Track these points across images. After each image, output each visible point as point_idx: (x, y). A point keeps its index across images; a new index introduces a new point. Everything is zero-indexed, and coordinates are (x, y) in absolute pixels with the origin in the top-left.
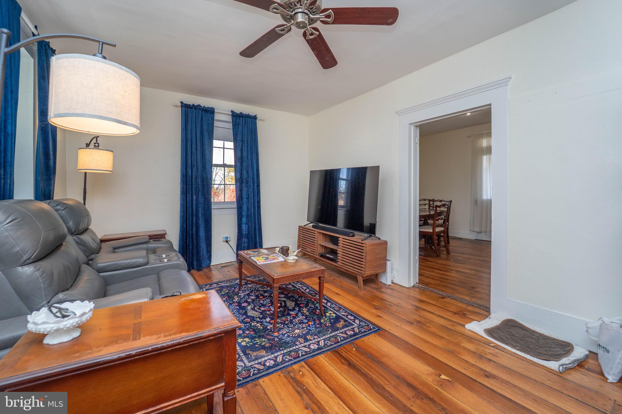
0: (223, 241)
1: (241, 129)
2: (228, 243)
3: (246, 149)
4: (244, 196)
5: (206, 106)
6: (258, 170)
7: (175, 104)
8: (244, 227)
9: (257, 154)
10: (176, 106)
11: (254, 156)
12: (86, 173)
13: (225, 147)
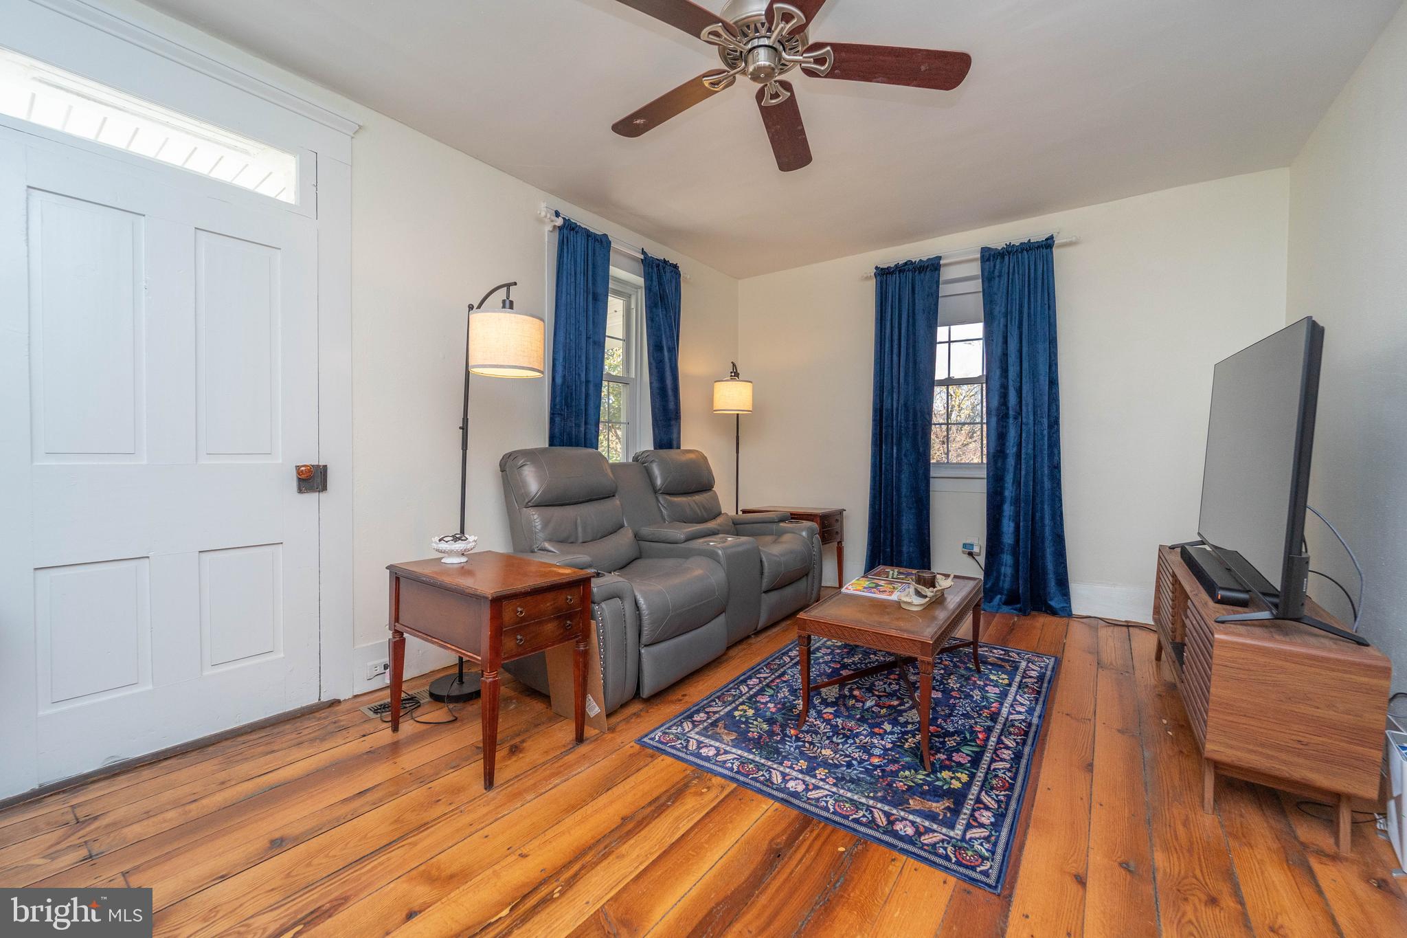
0: (964, 552)
1: (1006, 285)
2: (974, 558)
3: (1015, 333)
4: (1011, 450)
5: (925, 259)
6: (1053, 383)
7: (865, 275)
8: (1008, 527)
9: (1053, 342)
10: (867, 278)
11: (1042, 347)
12: (738, 414)
13: (952, 340)
